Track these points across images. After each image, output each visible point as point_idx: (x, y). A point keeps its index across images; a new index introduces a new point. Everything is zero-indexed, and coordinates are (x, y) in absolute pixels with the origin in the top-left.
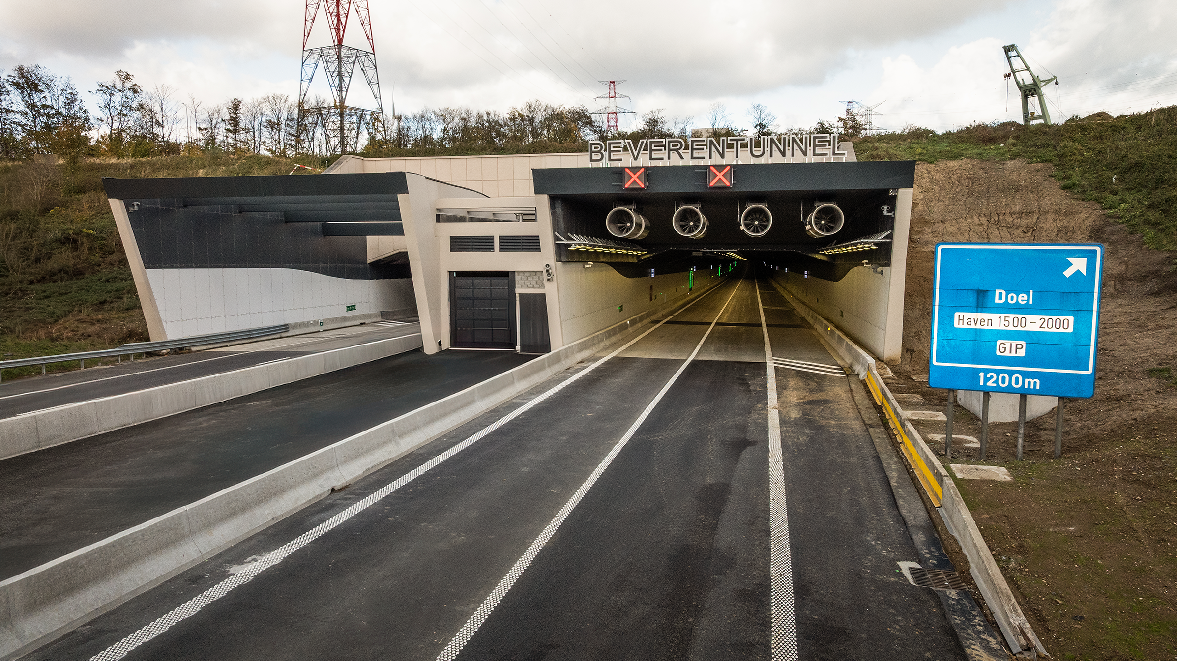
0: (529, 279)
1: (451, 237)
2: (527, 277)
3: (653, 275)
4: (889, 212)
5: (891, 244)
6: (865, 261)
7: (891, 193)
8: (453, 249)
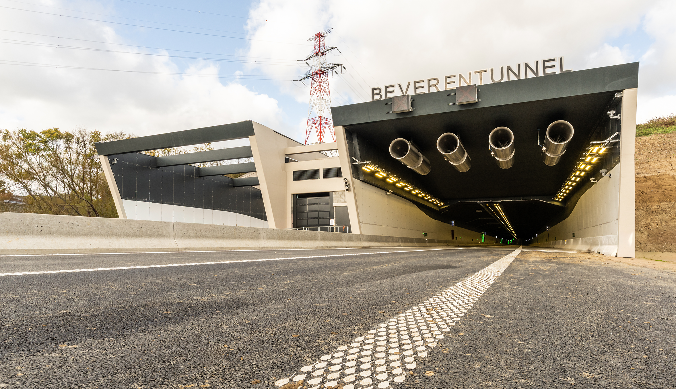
0: (342, 196)
1: (293, 171)
2: (341, 195)
3: (453, 225)
4: (614, 115)
5: (618, 143)
6: (592, 178)
7: (617, 96)
8: (295, 179)
